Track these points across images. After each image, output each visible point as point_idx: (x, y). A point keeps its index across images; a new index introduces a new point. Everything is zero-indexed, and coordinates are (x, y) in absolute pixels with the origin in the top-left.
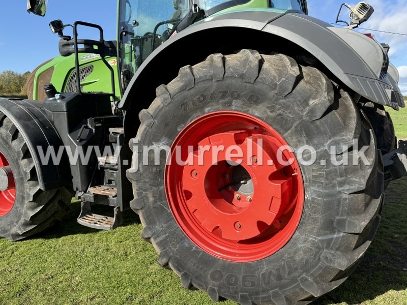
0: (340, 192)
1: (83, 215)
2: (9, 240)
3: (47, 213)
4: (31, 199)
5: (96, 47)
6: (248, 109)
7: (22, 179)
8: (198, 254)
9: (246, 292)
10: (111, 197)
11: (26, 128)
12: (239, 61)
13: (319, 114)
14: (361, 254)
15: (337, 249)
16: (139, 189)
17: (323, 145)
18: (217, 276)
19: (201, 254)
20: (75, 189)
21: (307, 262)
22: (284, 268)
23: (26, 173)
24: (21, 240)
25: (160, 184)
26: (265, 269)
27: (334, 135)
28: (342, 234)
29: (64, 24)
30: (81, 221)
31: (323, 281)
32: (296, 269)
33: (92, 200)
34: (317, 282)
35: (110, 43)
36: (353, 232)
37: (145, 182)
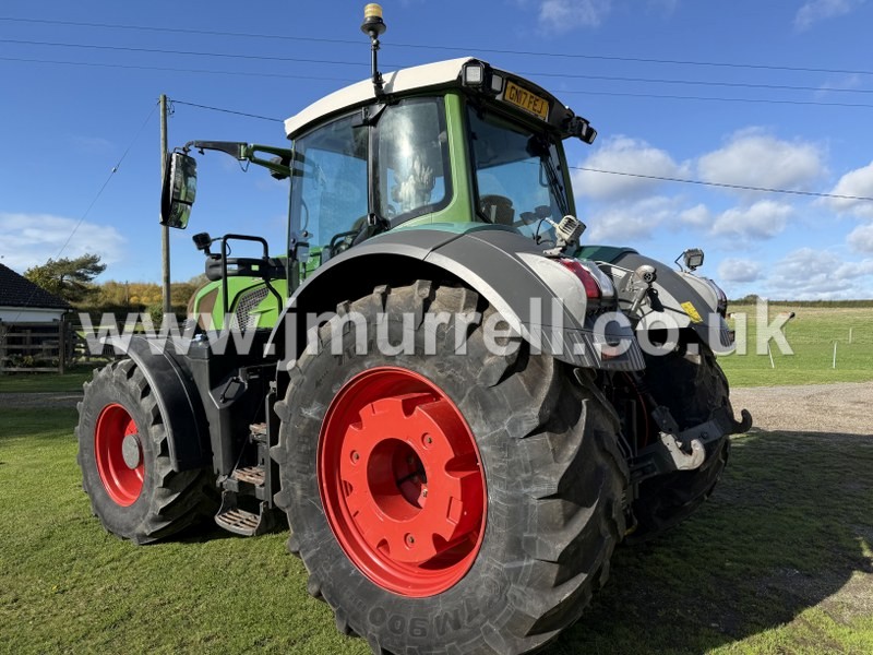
0: (526, 496)
1: (225, 510)
2: (134, 542)
3: (186, 505)
4: (161, 484)
5: (255, 268)
6: (415, 365)
7: (151, 453)
8: (358, 581)
9: (415, 644)
10: (257, 486)
11: (159, 380)
12: (404, 299)
13: (495, 379)
14: (567, 595)
15: (528, 585)
16: (286, 476)
17: (501, 423)
18: (378, 616)
19: (362, 581)
20: (216, 472)
21: (491, 602)
22: (463, 609)
23: (155, 445)
24: (150, 544)
25: (311, 471)
26: (440, 609)
27: (516, 409)
28: (533, 562)
29: (212, 237)
30: (219, 520)
31: (514, 634)
32: (478, 612)
33: (236, 489)
34: (506, 636)
35: (277, 261)
36: (546, 559)
37: (291, 466)
